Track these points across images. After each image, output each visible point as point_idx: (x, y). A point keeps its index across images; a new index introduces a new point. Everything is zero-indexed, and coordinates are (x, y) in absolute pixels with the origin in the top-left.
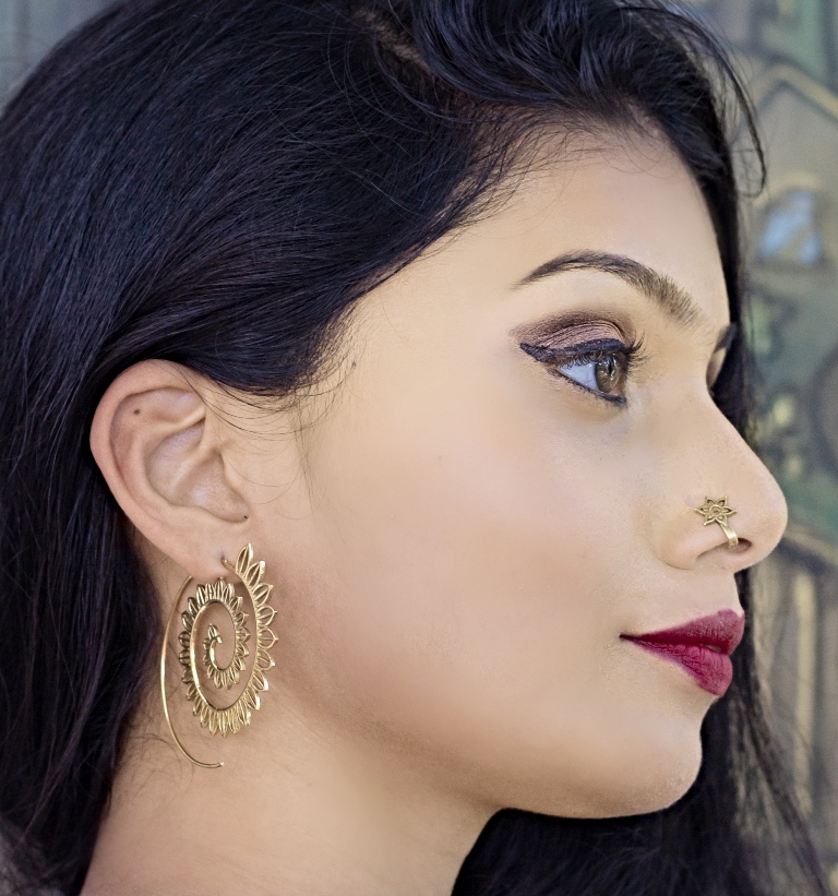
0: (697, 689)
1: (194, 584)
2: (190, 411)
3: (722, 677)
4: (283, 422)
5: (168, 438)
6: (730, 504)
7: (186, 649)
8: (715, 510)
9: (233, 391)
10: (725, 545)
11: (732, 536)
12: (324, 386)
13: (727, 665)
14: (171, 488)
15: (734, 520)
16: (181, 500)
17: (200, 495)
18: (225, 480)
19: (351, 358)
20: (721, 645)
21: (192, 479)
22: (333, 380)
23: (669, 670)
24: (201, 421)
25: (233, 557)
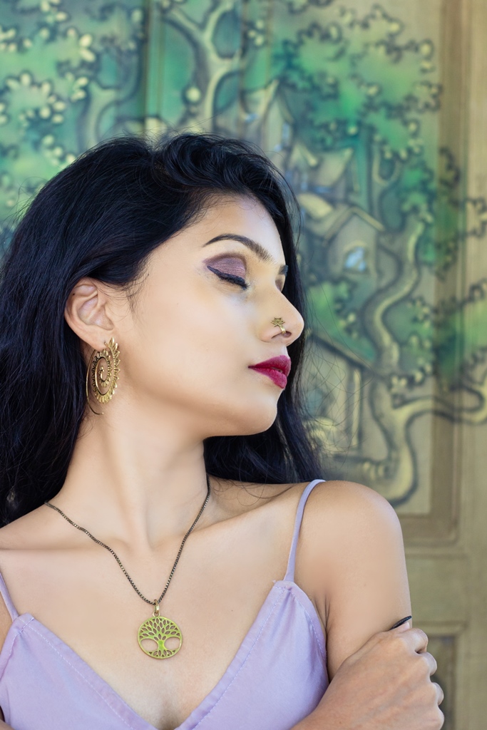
0: (274, 385)
1: (96, 352)
2: (92, 293)
3: (283, 381)
4: (124, 294)
5: (86, 302)
6: (283, 319)
7: (94, 374)
8: (278, 322)
9: (107, 284)
10: (281, 334)
11: (283, 330)
12: (138, 281)
13: (285, 377)
14: (88, 320)
15: (284, 325)
16: (92, 323)
17: (99, 322)
18: (106, 316)
19: (147, 272)
20: (283, 369)
21: (96, 316)
22: (141, 280)
23: (263, 378)
24: (97, 295)
25: (108, 342)
